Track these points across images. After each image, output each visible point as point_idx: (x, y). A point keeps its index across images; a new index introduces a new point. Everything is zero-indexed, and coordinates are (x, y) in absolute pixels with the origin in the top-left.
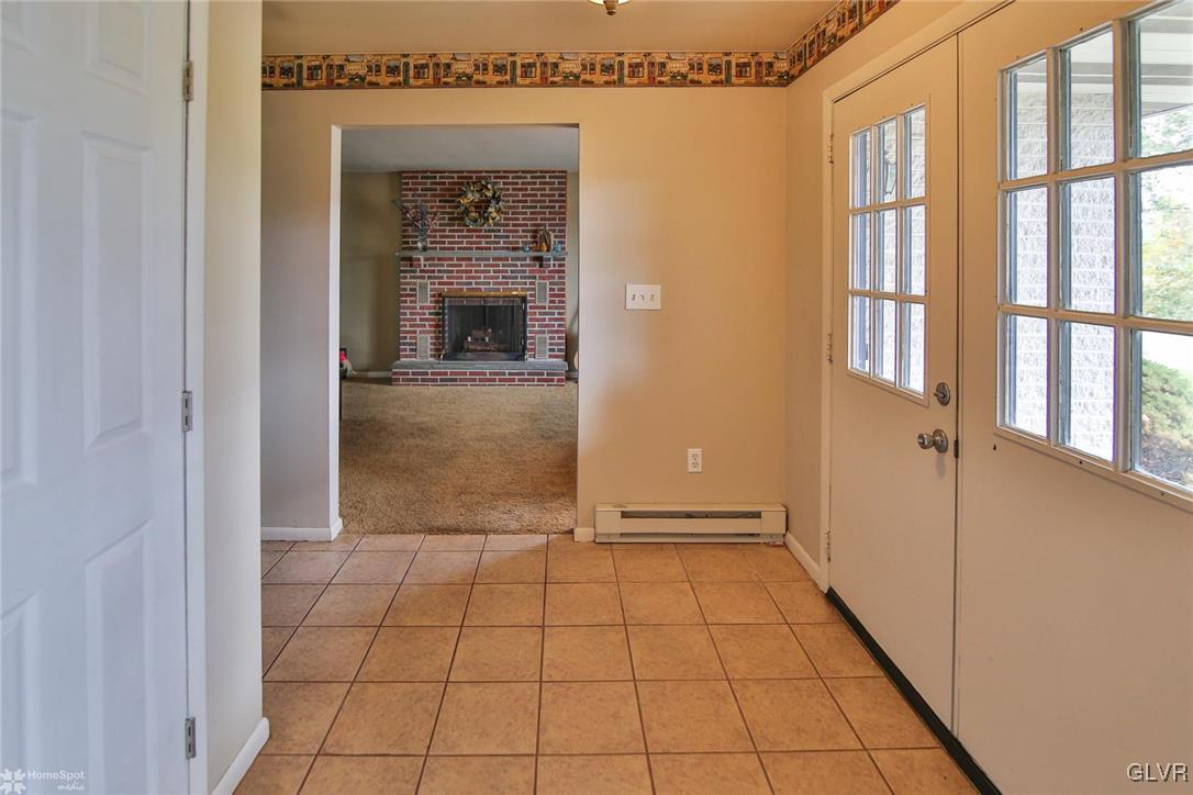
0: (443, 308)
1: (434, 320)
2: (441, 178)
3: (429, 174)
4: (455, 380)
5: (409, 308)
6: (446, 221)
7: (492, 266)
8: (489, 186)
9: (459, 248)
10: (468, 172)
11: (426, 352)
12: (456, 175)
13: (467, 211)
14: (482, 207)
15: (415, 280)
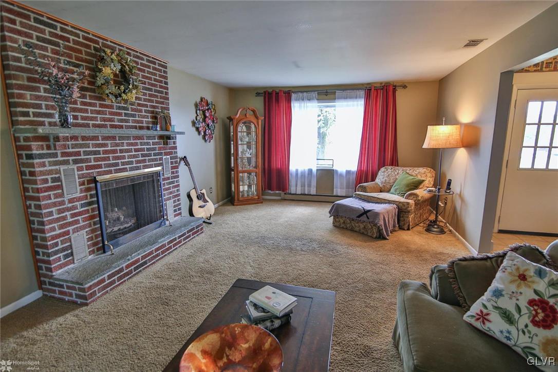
0: (96, 196)
1: (88, 212)
5: (55, 204)
11: (83, 251)
15: (57, 167)
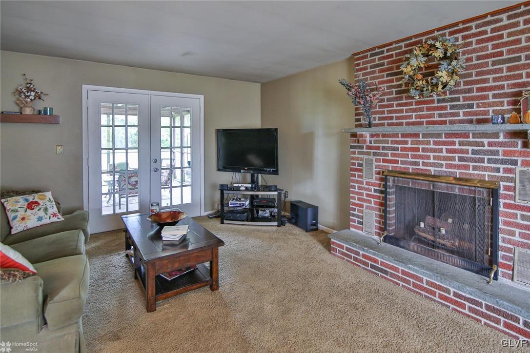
0: (385, 186)
1: (379, 198)
2: (388, 51)
3: (377, 50)
4: (386, 272)
5: (357, 182)
6: (394, 96)
7: (444, 143)
8: (438, 44)
9: (408, 124)
10: (416, 36)
11: (371, 228)
12: (403, 44)
13: (412, 80)
14: (430, 71)
15: (363, 156)
